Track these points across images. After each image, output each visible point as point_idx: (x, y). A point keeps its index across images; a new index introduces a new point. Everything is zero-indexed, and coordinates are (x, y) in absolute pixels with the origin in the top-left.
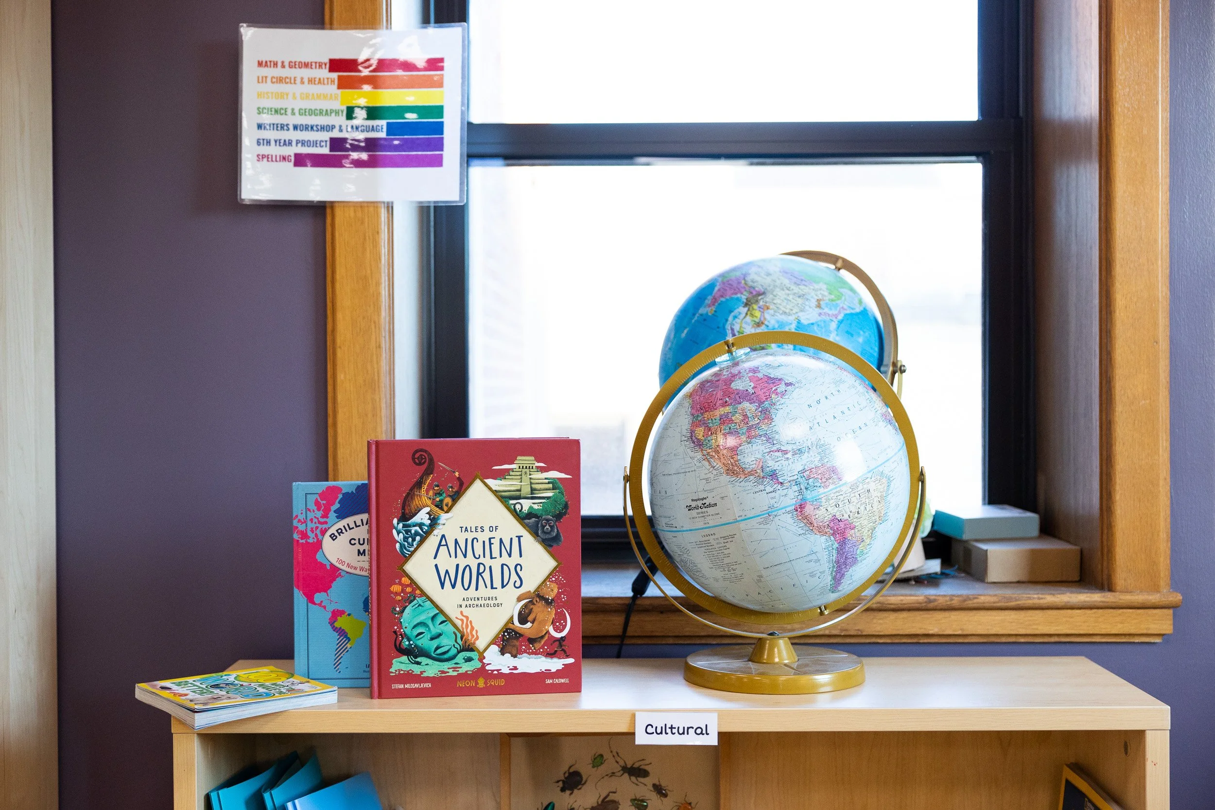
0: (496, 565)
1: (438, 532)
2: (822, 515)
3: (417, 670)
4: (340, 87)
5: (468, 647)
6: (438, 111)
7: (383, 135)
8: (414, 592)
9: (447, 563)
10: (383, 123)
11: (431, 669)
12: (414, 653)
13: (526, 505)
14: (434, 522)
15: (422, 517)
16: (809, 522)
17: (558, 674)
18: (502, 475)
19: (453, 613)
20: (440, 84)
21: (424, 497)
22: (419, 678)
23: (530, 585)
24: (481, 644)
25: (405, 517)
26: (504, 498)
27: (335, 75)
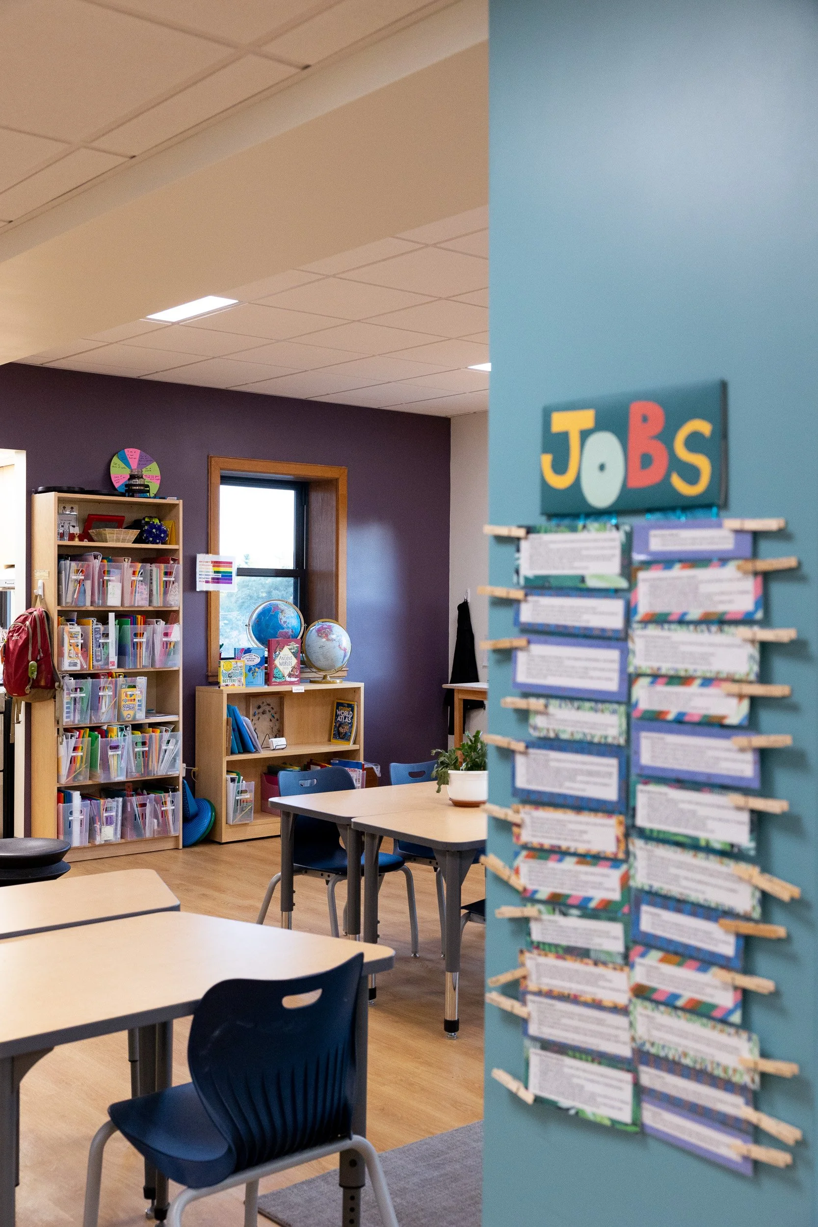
0: (288, 661)
1: (280, 656)
2: (343, 647)
3: (276, 680)
4: (213, 567)
5: (284, 677)
6: (231, 573)
7: (220, 577)
8: (276, 667)
9: (281, 661)
10: (221, 574)
11: (278, 680)
12: (275, 677)
13: (293, 651)
14: (279, 653)
15: (277, 653)
16: (340, 648)
17: (297, 681)
18: (289, 645)
19: (282, 670)
20: (231, 567)
21: (278, 649)
22: (276, 682)
23: (293, 665)
24: (285, 676)
25: (275, 653)
26: (290, 649)
27: (212, 564)
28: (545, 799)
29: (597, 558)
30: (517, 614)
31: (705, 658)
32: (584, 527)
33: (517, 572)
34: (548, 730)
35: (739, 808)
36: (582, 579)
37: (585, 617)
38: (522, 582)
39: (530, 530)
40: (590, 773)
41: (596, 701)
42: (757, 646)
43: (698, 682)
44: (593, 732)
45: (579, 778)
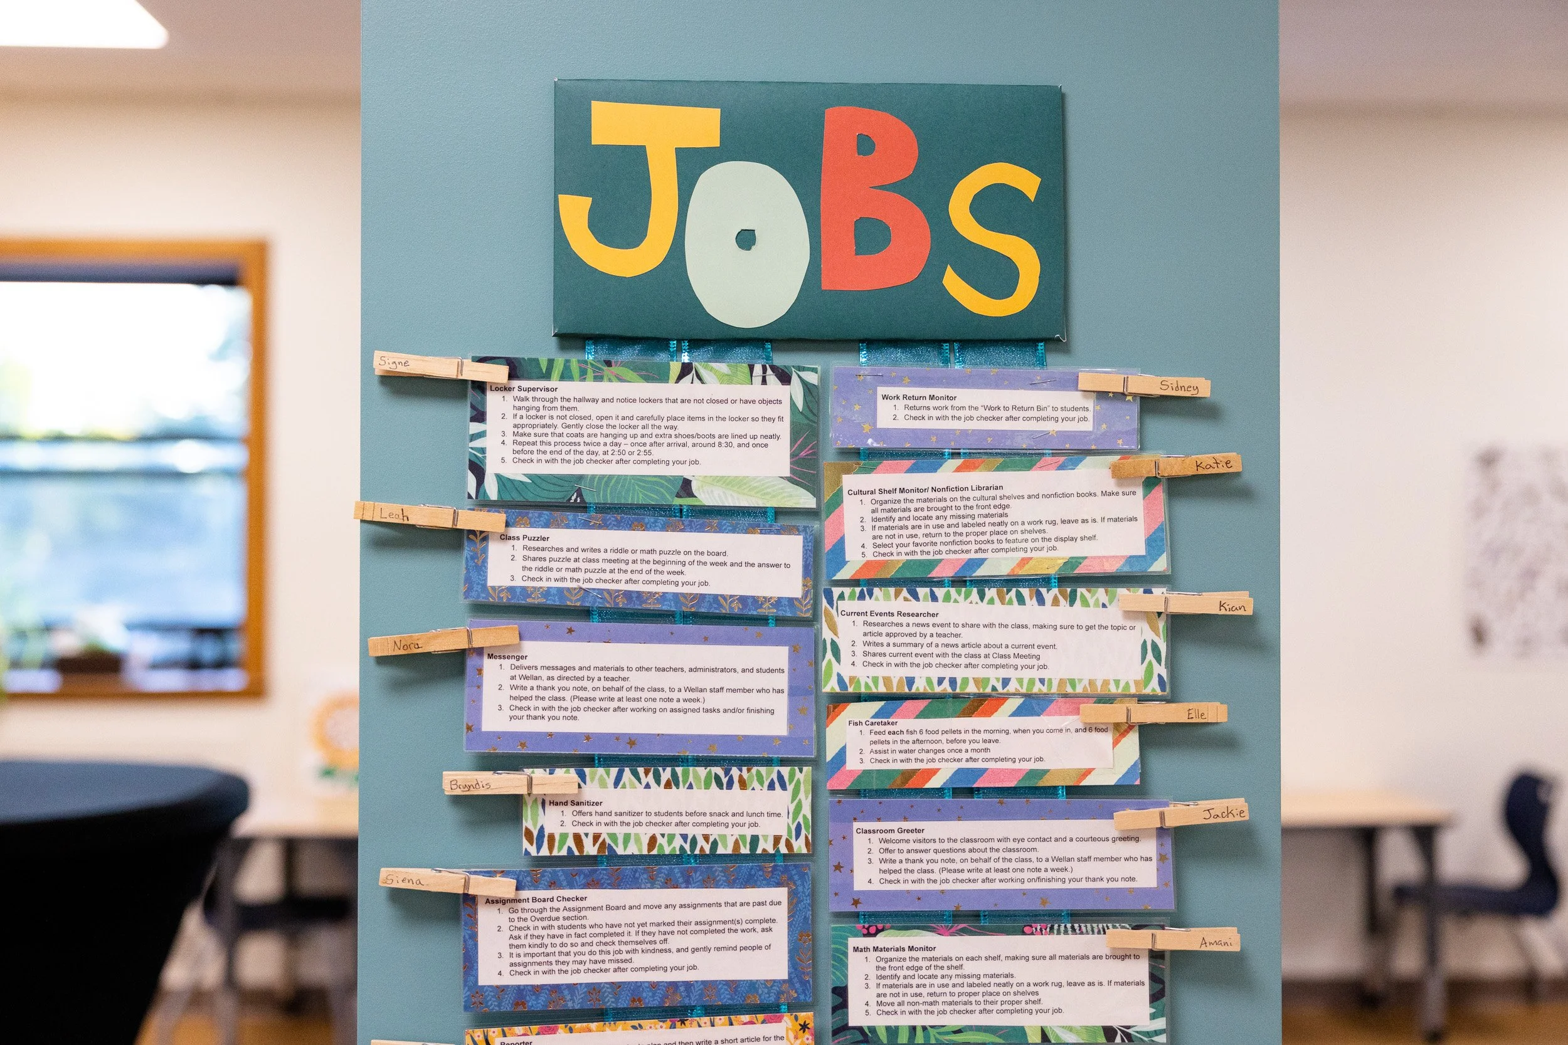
28: (574, 1004)
29: (724, 441)
30: (479, 566)
31: (1029, 654)
32: (686, 369)
33: (478, 469)
34: (578, 838)
35: (1123, 956)
36: (686, 487)
37: (693, 574)
38: (492, 490)
39: (516, 370)
40: (709, 928)
41: (727, 763)
42: (1161, 624)
43: (1013, 704)
44: (714, 832)
45: (675, 941)
